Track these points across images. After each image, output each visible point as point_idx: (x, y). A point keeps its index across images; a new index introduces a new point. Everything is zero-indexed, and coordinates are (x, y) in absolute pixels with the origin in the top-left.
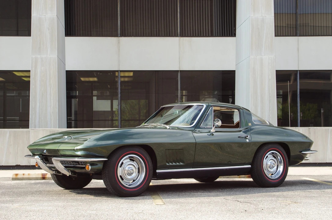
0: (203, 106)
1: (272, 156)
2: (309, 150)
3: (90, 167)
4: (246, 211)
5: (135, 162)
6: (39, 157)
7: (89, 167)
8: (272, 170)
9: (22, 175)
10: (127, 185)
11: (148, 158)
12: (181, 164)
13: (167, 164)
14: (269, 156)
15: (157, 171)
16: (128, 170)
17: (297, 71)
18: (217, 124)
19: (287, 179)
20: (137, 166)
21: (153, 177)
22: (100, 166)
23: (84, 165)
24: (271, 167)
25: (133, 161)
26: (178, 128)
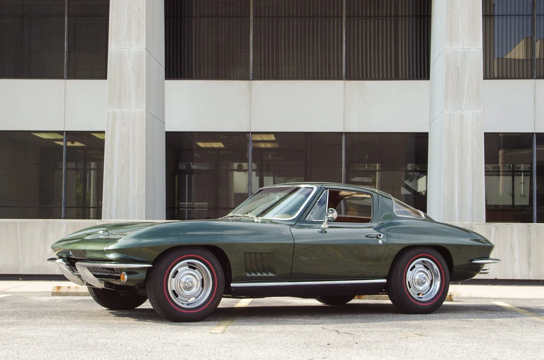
0: (312, 188)
1: (423, 266)
2: (487, 258)
3: (126, 277)
4: (328, 344)
5: (196, 271)
6: (64, 261)
7: (124, 277)
8: (421, 288)
9: (67, 288)
10: (183, 304)
11: (217, 265)
12: (271, 274)
13: (248, 275)
14: (417, 266)
15: (233, 285)
16: (185, 283)
17: (533, 133)
18: (330, 216)
20: (199, 277)
21: (224, 294)
22: (142, 276)
23: (118, 273)
24: (421, 283)
25: (194, 269)
26: (271, 222)
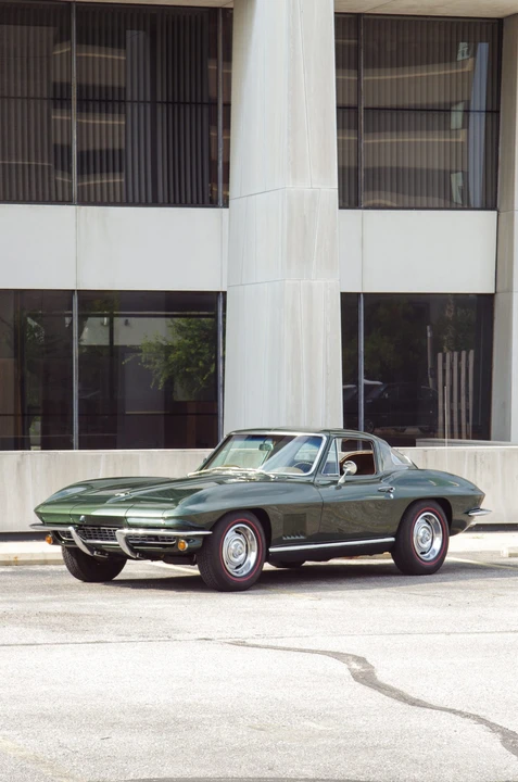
1: (425, 522)
2: (478, 509)
3: (187, 545)
5: (242, 536)
7: (184, 545)
10: (233, 571)
11: (262, 530)
12: (302, 537)
13: (284, 538)
14: (420, 522)
15: (271, 550)
17: (359, 294)
19: (448, 559)
20: (244, 543)
21: (265, 559)
22: (198, 543)
24: (424, 541)
25: (240, 533)
